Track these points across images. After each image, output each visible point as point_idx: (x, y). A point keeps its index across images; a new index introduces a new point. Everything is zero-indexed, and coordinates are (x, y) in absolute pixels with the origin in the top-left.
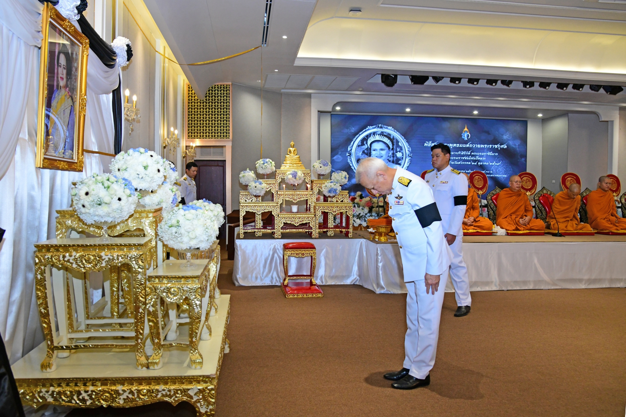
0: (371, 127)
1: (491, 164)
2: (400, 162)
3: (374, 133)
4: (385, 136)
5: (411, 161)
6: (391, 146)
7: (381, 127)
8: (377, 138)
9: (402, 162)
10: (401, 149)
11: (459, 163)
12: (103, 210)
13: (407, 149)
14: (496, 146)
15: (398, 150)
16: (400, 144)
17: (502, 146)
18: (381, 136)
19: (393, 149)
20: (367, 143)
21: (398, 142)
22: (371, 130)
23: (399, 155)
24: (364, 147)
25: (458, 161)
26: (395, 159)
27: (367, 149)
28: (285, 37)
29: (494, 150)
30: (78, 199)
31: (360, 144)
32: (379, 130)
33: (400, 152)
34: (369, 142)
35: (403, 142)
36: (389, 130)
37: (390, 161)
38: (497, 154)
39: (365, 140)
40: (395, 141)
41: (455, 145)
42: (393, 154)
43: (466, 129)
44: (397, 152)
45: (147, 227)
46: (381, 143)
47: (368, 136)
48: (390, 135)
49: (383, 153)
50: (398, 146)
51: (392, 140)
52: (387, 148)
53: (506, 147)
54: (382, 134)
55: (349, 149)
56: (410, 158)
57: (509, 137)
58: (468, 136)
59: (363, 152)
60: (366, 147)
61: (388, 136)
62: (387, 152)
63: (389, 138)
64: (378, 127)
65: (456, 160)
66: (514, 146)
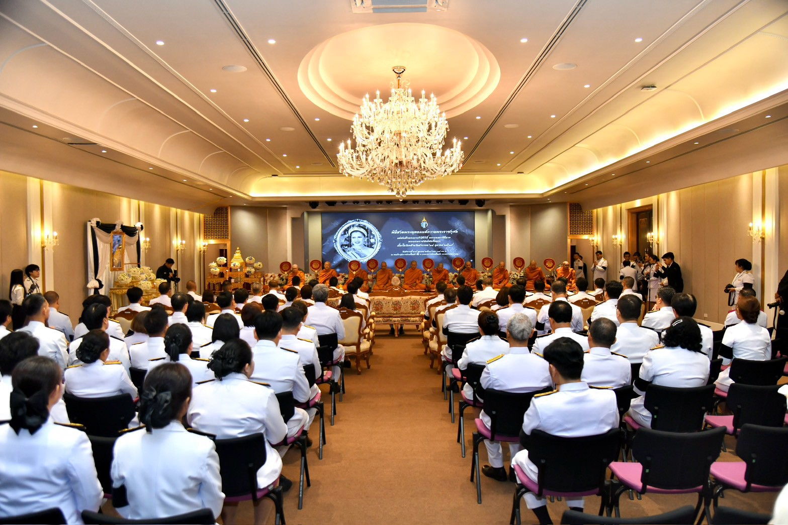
0: (351, 221)
1: (445, 245)
2: (373, 246)
3: (353, 226)
4: (361, 227)
5: (382, 245)
6: (366, 235)
7: (358, 221)
8: (356, 229)
9: (375, 246)
10: (374, 236)
11: (419, 245)
13: (378, 236)
14: (449, 232)
15: (372, 237)
16: (373, 233)
17: (454, 232)
19: (367, 236)
20: (348, 233)
21: (371, 231)
22: (350, 223)
23: (372, 241)
24: (346, 235)
25: (419, 243)
26: (369, 243)
27: (348, 237)
29: (449, 235)
31: (343, 234)
32: (357, 223)
33: (373, 238)
34: (350, 232)
35: (375, 231)
36: (365, 223)
37: (365, 245)
38: (450, 238)
39: (346, 231)
40: (369, 231)
41: (416, 232)
42: (368, 240)
43: (424, 220)
44: (370, 239)
46: (358, 233)
47: (349, 228)
48: (365, 226)
49: (361, 239)
50: (371, 234)
51: (367, 230)
52: (363, 236)
53: (457, 232)
54: (359, 226)
55: (335, 238)
56: (381, 243)
57: (459, 225)
58: (426, 225)
59: (346, 239)
60: (347, 235)
61: (364, 227)
62: (363, 239)
63: (365, 229)
64: (356, 221)
65: (417, 243)
66: (464, 231)
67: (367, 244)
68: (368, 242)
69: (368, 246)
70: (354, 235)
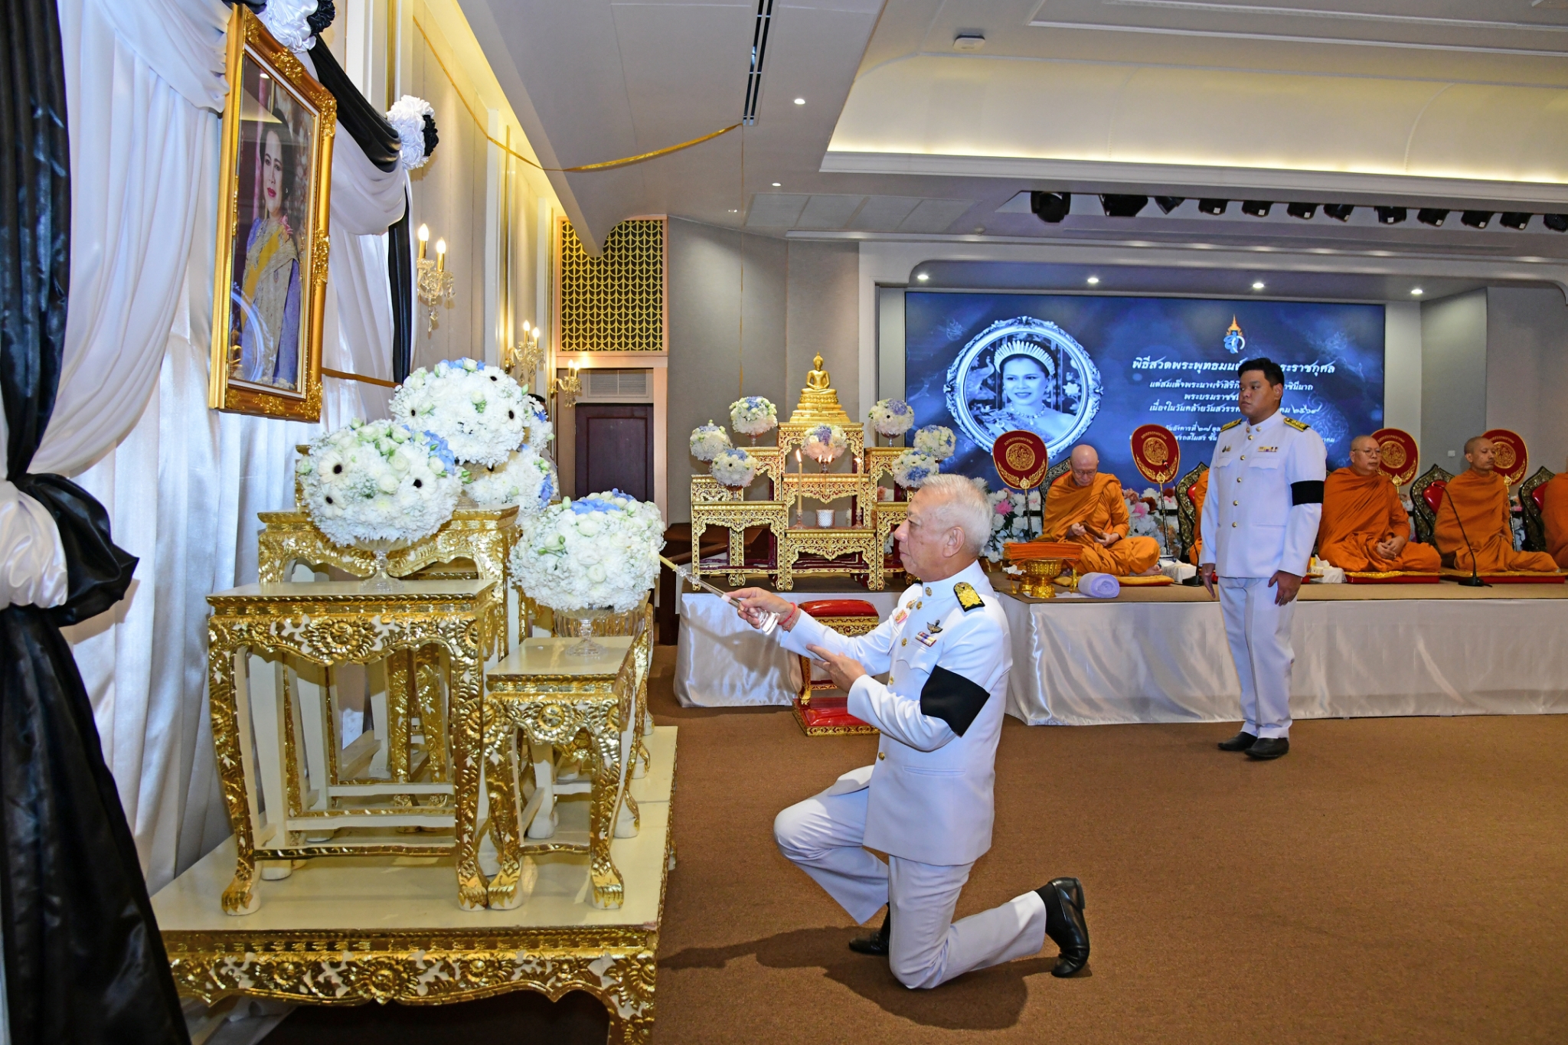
0: (1003, 323)
2: (1073, 407)
3: (1010, 338)
4: (1036, 343)
5: (1101, 405)
6: (1051, 369)
7: (1027, 323)
8: (1018, 348)
9: (1079, 407)
10: (1077, 375)
11: (1218, 409)
12: (377, 510)
13: (1090, 377)
14: (1308, 368)
15: (1069, 377)
16: (1073, 363)
17: (1324, 368)
18: (1027, 344)
19: (1056, 376)
20: (992, 362)
21: (1068, 359)
22: (1002, 329)
23: (1071, 390)
24: (985, 370)
25: (1217, 403)
26: (1061, 399)
27: (993, 376)
28: (800, 101)
29: (1305, 378)
30: (315, 483)
31: (976, 363)
32: (1024, 330)
33: (1073, 382)
34: (998, 359)
35: (1080, 360)
36: (1047, 330)
37: (1048, 405)
38: (1310, 387)
39: (988, 353)
40: (1061, 356)
41: (1207, 366)
43: (1234, 327)
44: (1065, 383)
45: (482, 555)
46: (1026, 362)
47: (995, 345)
48: (1049, 341)
49: (1033, 385)
50: (1068, 368)
51: (1054, 353)
52: (1042, 375)
53: (1332, 369)
54: (1030, 339)
55: (949, 377)
56: (1098, 397)
57: (1340, 346)
58: (1239, 343)
59: (985, 383)
60: (989, 370)
61: (1045, 344)
62: (1041, 384)
63: (1047, 349)
64: (1021, 322)
65: (1210, 402)
66: (1352, 368)
67: (1052, 400)
68: (1057, 394)
69: (1057, 407)
70: (1013, 368)
